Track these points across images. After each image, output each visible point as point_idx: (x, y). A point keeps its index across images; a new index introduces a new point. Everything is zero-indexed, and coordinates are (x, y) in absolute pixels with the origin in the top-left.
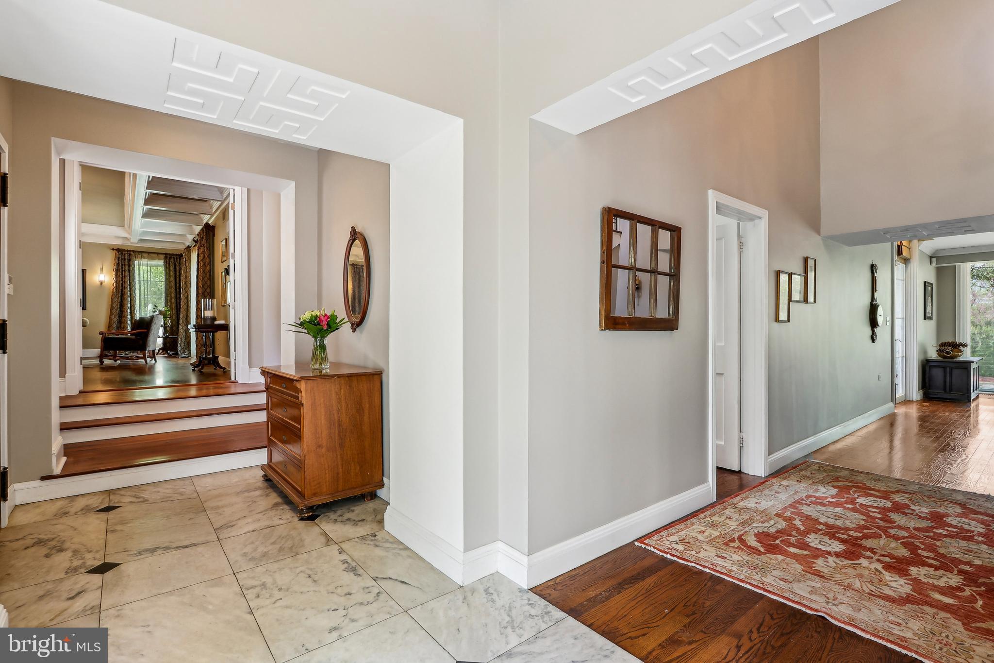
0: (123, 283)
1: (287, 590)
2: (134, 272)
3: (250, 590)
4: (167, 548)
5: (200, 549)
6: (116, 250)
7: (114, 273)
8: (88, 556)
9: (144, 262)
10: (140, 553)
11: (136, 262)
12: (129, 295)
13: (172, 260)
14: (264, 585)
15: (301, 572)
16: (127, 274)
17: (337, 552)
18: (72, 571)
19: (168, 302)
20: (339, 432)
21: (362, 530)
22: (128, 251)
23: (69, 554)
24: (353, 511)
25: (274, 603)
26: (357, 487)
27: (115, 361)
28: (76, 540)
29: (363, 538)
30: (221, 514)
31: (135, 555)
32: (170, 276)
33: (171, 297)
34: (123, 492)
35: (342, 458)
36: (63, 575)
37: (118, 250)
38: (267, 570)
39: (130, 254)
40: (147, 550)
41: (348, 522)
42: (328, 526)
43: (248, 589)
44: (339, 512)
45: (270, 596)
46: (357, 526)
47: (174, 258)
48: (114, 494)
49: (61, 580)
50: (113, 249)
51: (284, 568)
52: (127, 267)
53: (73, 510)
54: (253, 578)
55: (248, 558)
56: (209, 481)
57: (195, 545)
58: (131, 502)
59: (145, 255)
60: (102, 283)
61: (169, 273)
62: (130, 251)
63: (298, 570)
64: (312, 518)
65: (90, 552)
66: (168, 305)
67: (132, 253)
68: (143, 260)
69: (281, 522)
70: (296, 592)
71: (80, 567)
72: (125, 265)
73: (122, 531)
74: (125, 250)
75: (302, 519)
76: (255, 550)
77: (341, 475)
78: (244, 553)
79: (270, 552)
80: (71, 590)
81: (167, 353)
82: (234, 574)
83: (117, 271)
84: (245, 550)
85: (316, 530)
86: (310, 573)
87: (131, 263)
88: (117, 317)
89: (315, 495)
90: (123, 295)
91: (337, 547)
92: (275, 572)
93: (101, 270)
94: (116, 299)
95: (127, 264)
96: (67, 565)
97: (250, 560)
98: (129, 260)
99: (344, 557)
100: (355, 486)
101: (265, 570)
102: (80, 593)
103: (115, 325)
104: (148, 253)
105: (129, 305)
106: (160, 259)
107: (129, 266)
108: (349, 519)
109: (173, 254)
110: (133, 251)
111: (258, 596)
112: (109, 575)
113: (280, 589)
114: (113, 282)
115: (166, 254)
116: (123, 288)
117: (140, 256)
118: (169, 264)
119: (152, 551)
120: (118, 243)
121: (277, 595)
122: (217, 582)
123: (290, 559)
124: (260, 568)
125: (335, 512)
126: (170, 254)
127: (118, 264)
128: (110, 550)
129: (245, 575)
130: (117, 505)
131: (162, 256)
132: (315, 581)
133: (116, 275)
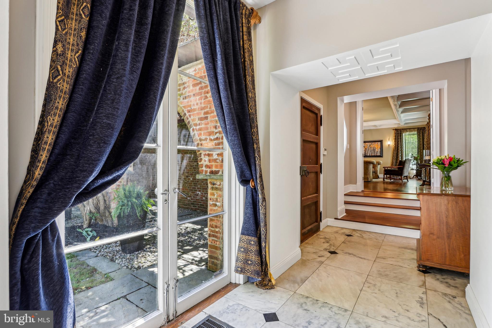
0: (398, 144)
1: (382, 292)
2: (403, 139)
3: (368, 284)
4: (355, 255)
5: (365, 261)
6: (395, 130)
7: (394, 140)
8: (333, 247)
9: (408, 133)
10: (346, 253)
11: (404, 134)
12: (400, 150)
13: (421, 131)
14: (375, 285)
15: (395, 289)
16: (399, 140)
17: (422, 292)
18: (326, 249)
19: (419, 152)
20: (447, 229)
21: (449, 291)
22: (400, 129)
23: (328, 244)
24: (454, 280)
25: (372, 293)
26: (461, 267)
27: (391, 180)
28: (333, 241)
29: (445, 295)
30: (384, 253)
31: (344, 253)
32: (420, 139)
33: (421, 149)
34: (358, 232)
35: (449, 246)
36: (322, 249)
37: (396, 130)
38: (381, 281)
39: (401, 131)
40: (348, 253)
41: (445, 283)
42: (430, 280)
43: (368, 283)
44: (444, 277)
45: (373, 290)
46: (449, 288)
47: (422, 129)
48: (355, 231)
49: (322, 250)
50: (393, 130)
51: (389, 284)
52: (399, 137)
53: (340, 232)
54: (373, 280)
55: (379, 273)
56: (392, 238)
57: (364, 259)
58: (358, 236)
59: (408, 130)
60: (389, 145)
61: (420, 138)
62: (401, 129)
63: (394, 288)
64: (425, 272)
65: (334, 246)
66: (419, 154)
67: (401, 130)
68: (407, 132)
69: (408, 267)
70: (385, 295)
71: (328, 249)
72: (398, 136)
73: (347, 244)
74: (398, 129)
75: (419, 270)
76: (385, 271)
77: (448, 255)
78: (379, 270)
79: (390, 275)
80: (321, 254)
81: (418, 177)
82: (368, 275)
83: (395, 139)
84: (380, 270)
85: (422, 278)
86: (398, 292)
87: (401, 135)
88: (395, 160)
89: (428, 260)
90: (398, 149)
91: (425, 290)
92: (384, 283)
93: (389, 139)
94: (394, 152)
95: (399, 135)
96: (325, 247)
97: (379, 274)
98: (401, 134)
99: (424, 296)
100: (459, 266)
101: (381, 280)
102: (322, 256)
103: (394, 164)
104: (409, 129)
105: (400, 154)
106: (415, 131)
107: (400, 136)
108: (447, 283)
109: (422, 128)
110: (402, 129)
111: (369, 287)
112: (333, 255)
113: (379, 290)
114: (394, 144)
115: (418, 128)
116: (398, 147)
117: (405, 131)
118: (420, 133)
119: (350, 254)
120: (396, 126)
121: (377, 291)
122: (360, 274)
123: (395, 282)
124: (379, 279)
125: (442, 275)
126: (420, 128)
127: (396, 136)
128: (339, 248)
129: (372, 277)
130: (352, 235)
131: (416, 129)
132: (397, 296)
133: (395, 141)
